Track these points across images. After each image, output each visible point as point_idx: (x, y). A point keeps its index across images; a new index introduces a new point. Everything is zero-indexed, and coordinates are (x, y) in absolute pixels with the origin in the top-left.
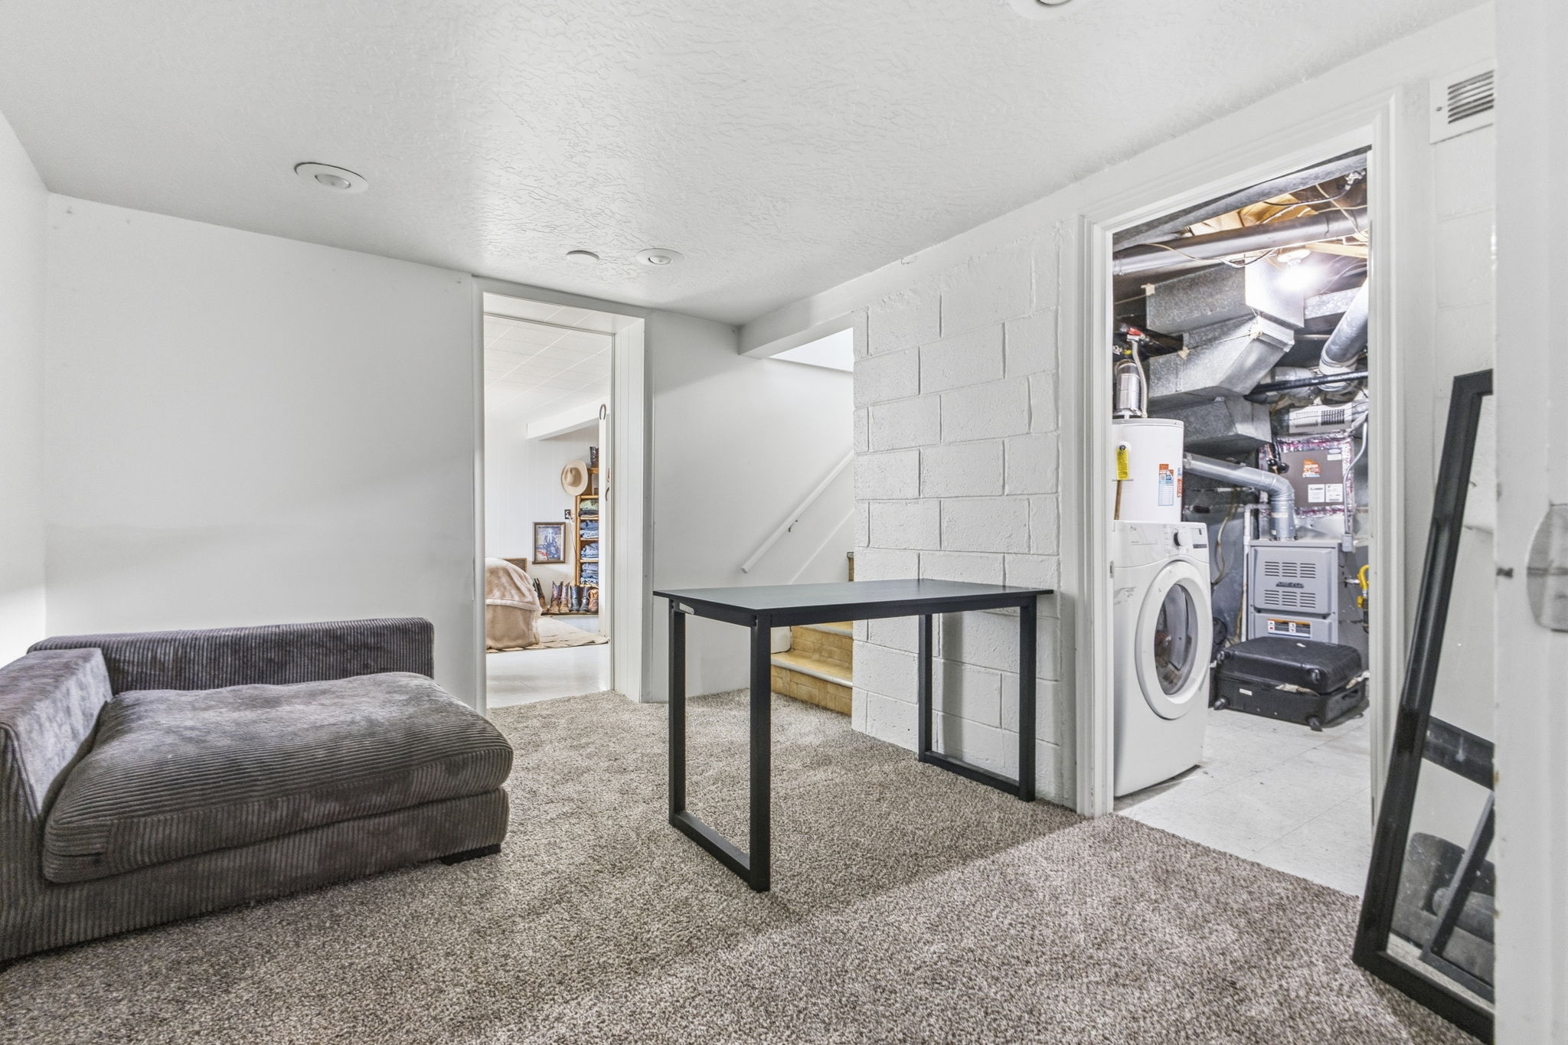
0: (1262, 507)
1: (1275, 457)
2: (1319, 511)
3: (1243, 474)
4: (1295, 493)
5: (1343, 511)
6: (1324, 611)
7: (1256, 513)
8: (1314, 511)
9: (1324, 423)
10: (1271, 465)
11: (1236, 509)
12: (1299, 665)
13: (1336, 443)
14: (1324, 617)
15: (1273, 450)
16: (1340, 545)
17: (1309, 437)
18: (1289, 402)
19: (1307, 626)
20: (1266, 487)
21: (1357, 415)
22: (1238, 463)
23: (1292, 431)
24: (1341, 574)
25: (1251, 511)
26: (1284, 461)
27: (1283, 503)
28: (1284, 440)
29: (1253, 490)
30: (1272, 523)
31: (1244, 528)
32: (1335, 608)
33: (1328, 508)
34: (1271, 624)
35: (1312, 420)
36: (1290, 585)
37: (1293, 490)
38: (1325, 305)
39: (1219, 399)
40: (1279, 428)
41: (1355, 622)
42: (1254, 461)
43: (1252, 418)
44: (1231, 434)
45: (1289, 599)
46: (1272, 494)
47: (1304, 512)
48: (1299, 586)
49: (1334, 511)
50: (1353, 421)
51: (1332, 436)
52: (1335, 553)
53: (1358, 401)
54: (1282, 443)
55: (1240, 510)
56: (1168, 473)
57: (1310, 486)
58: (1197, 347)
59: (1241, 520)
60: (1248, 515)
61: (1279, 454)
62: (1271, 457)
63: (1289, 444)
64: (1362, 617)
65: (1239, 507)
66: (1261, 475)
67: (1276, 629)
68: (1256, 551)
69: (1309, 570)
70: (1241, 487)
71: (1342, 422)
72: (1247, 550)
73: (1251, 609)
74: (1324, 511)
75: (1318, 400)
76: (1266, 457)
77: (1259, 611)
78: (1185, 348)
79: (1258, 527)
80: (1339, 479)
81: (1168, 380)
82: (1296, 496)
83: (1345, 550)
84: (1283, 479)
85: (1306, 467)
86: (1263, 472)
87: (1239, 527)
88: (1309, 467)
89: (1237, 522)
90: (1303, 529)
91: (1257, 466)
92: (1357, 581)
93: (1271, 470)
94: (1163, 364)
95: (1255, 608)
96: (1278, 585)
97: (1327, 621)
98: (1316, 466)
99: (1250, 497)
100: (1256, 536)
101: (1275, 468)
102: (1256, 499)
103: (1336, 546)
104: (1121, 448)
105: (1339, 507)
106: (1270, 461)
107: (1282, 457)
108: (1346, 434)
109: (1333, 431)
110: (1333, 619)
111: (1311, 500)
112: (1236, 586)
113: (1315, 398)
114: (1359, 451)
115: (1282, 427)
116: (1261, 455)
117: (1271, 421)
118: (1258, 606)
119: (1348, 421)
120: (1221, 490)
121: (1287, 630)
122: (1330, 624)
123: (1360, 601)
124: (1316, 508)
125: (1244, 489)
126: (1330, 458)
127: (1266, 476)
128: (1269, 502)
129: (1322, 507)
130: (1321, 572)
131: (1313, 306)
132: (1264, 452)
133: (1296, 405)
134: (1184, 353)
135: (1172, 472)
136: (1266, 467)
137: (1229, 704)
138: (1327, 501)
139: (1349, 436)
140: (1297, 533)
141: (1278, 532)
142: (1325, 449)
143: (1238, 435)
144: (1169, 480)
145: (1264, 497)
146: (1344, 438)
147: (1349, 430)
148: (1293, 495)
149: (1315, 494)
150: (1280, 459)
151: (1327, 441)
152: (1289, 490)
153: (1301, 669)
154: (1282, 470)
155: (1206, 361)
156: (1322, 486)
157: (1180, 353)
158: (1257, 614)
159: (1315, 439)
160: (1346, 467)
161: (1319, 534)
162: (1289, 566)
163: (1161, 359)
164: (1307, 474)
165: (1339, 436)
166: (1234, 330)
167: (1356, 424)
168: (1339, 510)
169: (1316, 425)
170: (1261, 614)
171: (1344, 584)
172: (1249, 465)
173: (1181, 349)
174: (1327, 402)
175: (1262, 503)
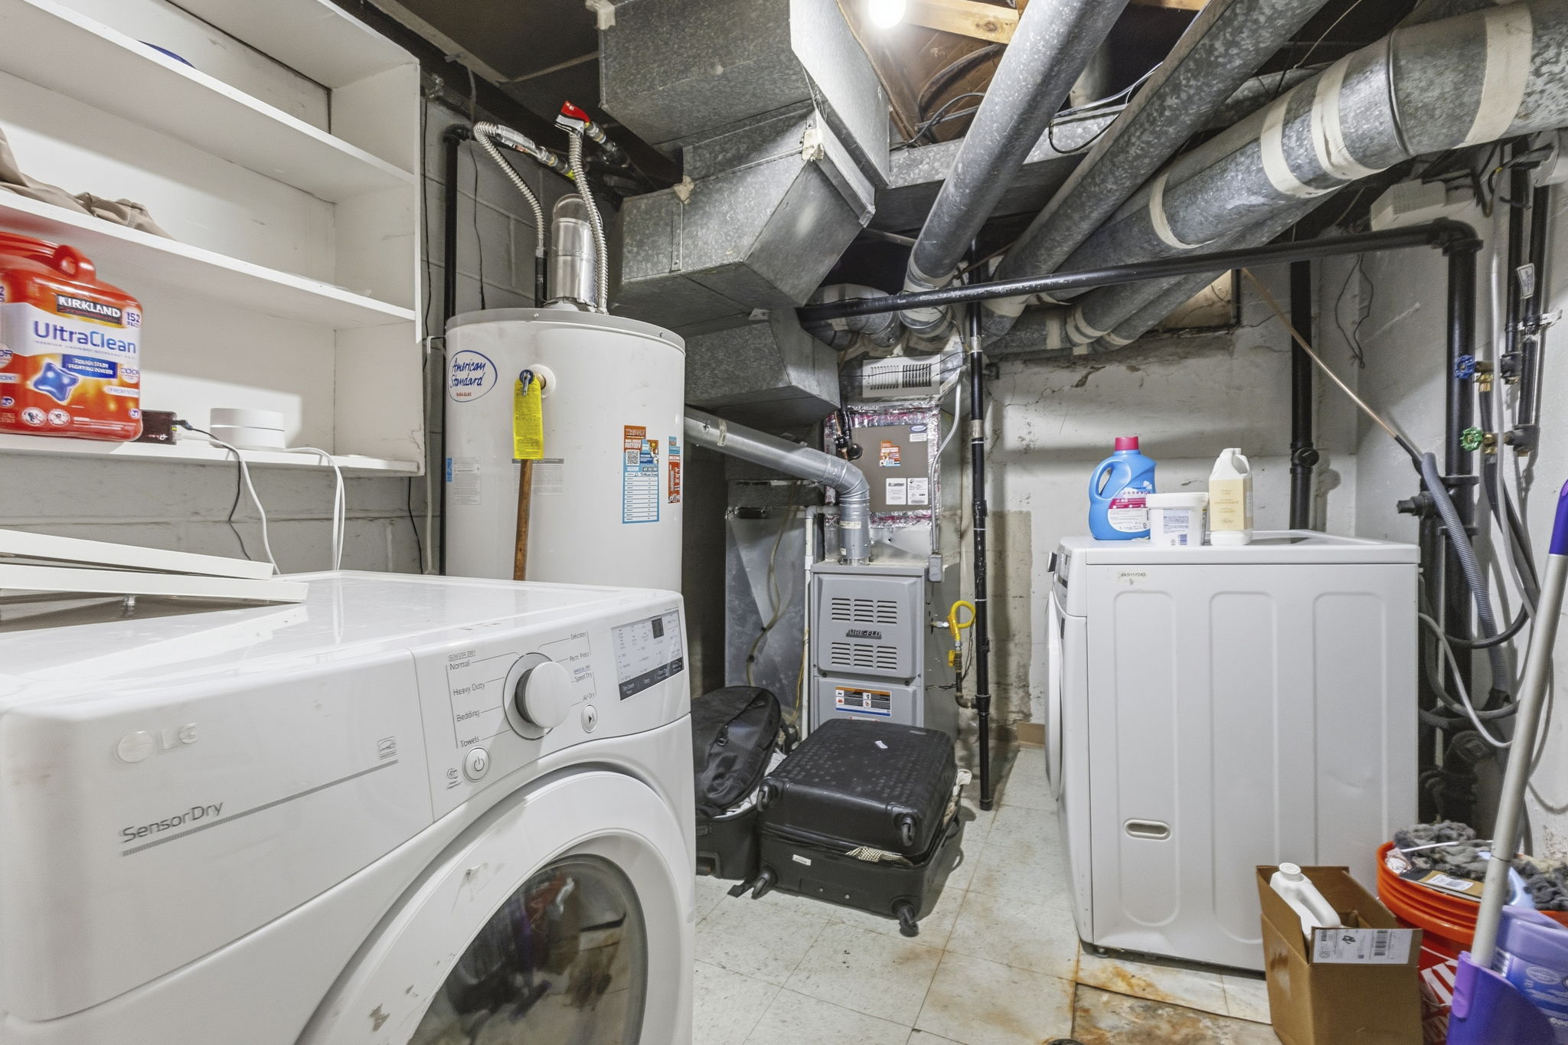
0: (829, 512)
1: (844, 433)
2: (899, 518)
3: (802, 459)
4: (871, 491)
5: (930, 518)
6: (907, 675)
7: (820, 520)
8: (893, 518)
9: (906, 385)
10: (839, 446)
11: (795, 514)
12: (883, 806)
13: (920, 416)
14: (907, 682)
15: (842, 423)
16: (927, 571)
17: (887, 404)
18: (862, 350)
19: (885, 697)
20: (833, 481)
21: (946, 375)
22: (798, 441)
23: (866, 394)
24: (928, 614)
25: (815, 516)
26: (857, 440)
27: (855, 505)
28: (855, 408)
29: (816, 484)
30: (842, 536)
31: (805, 543)
32: (920, 669)
33: (910, 513)
34: (840, 696)
35: (889, 379)
36: (864, 634)
37: (868, 487)
38: (917, 166)
39: (757, 313)
40: (850, 388)
41: (945, 688)
42: (817, 439)
43: (812, 363)
44: (781, 385)
45: (864, 654)
46: (842, 491)
47: (881, 519)
48: (875, 635)
49: (918, 518)
50: (942, 382)
51: (916, 404)
52: (921, 583)
53: (947, 353)
54: (853, 413)
55: (800, 515)
56: (646, 448)
57: (888, 481)
58: (707, 176)
59: (802, 530)
60: (809, 523)
61: (850, 430)
62: (839, 433)
63: (862, 414)
64: (952, 681)
65: (798, 510)
66: (825, 461)
67: (847, 702)
68: (820, 582)
69: (888, 611)
70: (802, 479)
71: (928, 384)
72: (808, 577)
73: (815, 672)
74: (905, 517)
75: (898, 350)
76: (833, 434)
77: (824, 674)
78: (687, 179)
79: (823, 541)
80: (923, 473)
81: (654, 246)
82: (871, 495)
83: (932, 579)
84: (854, 469)
85: (883, 450)
86: (829, 456)
87: (797, 544)
88: (888, 450)
89: (796, 533)
90: (879, 543)
91: (822, 447)
92: (946, 625)
93: (839, 454)
94: (647, 212)
95: (820, 671)
96: (848, 635)
97: (910, 689)
98: (895, 450)
99: (813, 495)
100: (821, 556)
101: (844, 450)
102: (821, 500)
103: (922, 573)
104: (522, 378)
105: (924, 512)
106: (838, 439)
107: (852, 433)
108: (933, 403)
109: (915, 398)
110: (917, 686)
111: (889, 502)
112: (796, 633)
113: (896, 345)
114: (949, 431)
115: (853, 388)
116: (827, 431)
117: (840, 376)
118: (824, 667)
119: (936, 382)
120: (775, 483)
121: (861, 705)
122: (915, 692)
123: (951, 657)
124: (896, 514)
125: (805, 482)
126: (913, 438)
127: (834, 464)
128: (837, 503)
129: (904, 513)
130: (903, 613)
131: (900, 167)
132: (831, 427)
133: (872, 354)
134: (684, 190)
135: (654, 445)
136: (833, 448)
137: (776, 882)
138: (910, 503)
139: (937, 406)
140: (872, 551)
141: (849, 551)
142: (906, 423)
143: (791, 388)
144: (648, 463)
145: (831, 494)
146: (930, 409)
147: (937, 396)
148: (868, 493)
149: (896, 493)
150: (850, 438)
151: (909, 412)
152: (863, 487)
153: (886, 814)
154: (853, 454)
155: (725, 208)
156: (903, 480)
157: (678, 188)
158: (822, 680)
159: (894, 407)
160: (933, 452)
161: (898, 554)
162: (863, 605)
163: (644, 202)
164: (885, 462)
165: (924, 405)
166: (774, 140)
167: (945, 387)
168: (924, 517)
169: (895, 386)
170: (828, 680)
171: (930, 628)
172: (811, 445)
173: (680, 181)
174: (909, 352)
175: (829, 503)
